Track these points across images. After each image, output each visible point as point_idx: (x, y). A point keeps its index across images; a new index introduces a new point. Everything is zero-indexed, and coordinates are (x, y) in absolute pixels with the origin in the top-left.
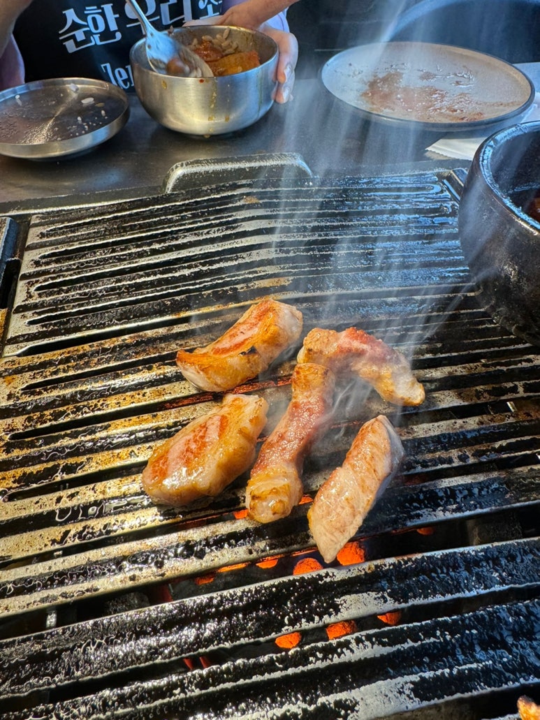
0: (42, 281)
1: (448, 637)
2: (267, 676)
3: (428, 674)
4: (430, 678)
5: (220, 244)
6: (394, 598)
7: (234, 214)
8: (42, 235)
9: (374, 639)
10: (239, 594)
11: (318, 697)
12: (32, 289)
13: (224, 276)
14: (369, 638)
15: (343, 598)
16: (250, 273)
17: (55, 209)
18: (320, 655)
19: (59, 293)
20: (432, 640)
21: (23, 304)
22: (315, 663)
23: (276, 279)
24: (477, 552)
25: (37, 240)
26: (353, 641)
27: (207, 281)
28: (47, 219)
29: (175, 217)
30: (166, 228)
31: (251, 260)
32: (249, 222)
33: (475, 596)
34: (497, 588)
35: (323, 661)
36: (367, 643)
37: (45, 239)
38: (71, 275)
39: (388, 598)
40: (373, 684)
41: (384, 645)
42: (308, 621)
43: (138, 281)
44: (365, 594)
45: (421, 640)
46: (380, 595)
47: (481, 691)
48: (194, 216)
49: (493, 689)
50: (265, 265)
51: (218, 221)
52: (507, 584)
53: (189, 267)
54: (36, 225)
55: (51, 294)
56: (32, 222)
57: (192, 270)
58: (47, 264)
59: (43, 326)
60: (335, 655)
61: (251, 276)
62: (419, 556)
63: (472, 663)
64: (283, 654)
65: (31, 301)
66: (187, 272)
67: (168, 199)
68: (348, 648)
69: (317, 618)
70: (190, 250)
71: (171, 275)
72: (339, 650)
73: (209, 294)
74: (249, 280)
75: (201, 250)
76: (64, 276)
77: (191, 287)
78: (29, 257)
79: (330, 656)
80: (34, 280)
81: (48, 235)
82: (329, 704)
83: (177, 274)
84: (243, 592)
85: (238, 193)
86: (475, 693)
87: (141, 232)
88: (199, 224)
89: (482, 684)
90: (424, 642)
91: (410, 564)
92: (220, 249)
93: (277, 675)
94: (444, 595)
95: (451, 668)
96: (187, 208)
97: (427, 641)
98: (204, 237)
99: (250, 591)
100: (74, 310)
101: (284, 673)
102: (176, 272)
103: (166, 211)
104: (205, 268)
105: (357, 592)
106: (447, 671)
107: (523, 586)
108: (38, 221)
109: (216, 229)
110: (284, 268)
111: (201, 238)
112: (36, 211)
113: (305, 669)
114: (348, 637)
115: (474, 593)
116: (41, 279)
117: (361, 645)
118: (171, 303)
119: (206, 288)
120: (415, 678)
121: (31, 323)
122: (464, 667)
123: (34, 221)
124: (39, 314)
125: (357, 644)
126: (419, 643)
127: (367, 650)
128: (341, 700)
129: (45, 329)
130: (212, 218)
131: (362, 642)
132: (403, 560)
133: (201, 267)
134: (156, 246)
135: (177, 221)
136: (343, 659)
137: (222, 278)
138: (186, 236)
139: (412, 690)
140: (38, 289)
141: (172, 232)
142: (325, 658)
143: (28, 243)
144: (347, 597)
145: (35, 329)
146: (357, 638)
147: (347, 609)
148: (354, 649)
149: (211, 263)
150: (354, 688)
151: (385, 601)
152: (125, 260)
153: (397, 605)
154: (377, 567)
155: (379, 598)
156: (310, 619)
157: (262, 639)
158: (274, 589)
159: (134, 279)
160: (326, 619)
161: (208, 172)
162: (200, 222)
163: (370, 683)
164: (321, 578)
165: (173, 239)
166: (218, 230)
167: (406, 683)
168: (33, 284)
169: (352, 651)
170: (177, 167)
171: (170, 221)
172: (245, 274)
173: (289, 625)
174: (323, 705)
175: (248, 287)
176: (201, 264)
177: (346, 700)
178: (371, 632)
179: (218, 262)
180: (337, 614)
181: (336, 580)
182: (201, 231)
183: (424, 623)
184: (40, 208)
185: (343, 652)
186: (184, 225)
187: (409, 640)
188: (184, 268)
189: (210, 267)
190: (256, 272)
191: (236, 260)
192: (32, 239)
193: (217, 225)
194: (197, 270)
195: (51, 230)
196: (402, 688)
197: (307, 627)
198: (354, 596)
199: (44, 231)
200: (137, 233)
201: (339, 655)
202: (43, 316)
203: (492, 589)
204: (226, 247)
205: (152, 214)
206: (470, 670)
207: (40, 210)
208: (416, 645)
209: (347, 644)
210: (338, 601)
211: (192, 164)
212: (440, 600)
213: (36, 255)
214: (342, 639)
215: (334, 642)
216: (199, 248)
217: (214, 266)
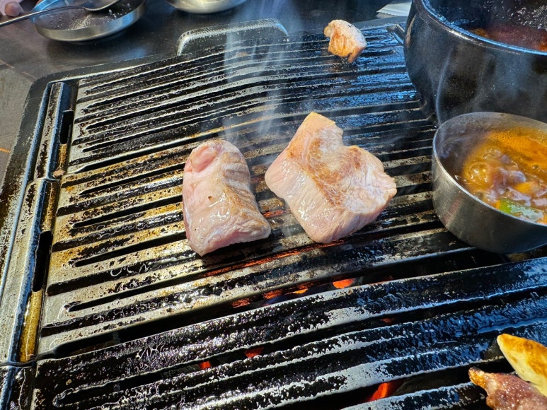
0: (91, 123)
1: (412, 335)
2: (277, 365)
3: (398, 359)
4: (399, 361)
5: (221, 86)
6: (369, 310)
7: (230, 65)
8: (88, 92)
9: (356, 338)
10: (253, 313)
11: (315, 376)
12: (84, 129)
13: (226, 107)
14: (352, 337)
15: (331, 312)
16: (245, 104)
17: (96, 74)
18: (315, 349)
19: (104, 129)
20: (400, 337)
21: (78, 139)
22: (312, 355)
23: (265, 106)
24: (430, 279)
25: (85, 96)
26: (340, 339)
27: (214, 112)
28: (91, 81)
29: (185, 71)
30: (179, 79)
31: (246, 95)
32: (243, 70)
33: (431, 308)
34: (448, 302)
35: (318, 353)
36: (351, 340)
37: (90, 95)
38: (111, 117)
39: (365, 311)
40: (357, 367)
41: (363, 341)
42: (305, 328)
43: (161, 116)
44: (347, 309)
45: (392, 337)
46: (358, 308)
47: (439, 369)
48: (200, 69)
49: (448, 366)
50: (257, 97)
51: (218, 71)
52: (456, 299)
53: (199, 104)
54: (82, 86)
55: (98, 130)
56: (80, 84)
57: (201, 106)
58: (93, 111)
59: (94, 152)
60: (327, 349)
61: (246, 106)
62: (387, 283)
63: (431, 351)
64: (288, 350)
65: (83, 137)
66: (197, 107)
67: (179, 59)
68: (336, 344)
69: (312, 326)
70: (198, 92)
71: (185, 110)
72: (330, 346)
73: (216, 120)
74: (246, 108)
75: (207, 91)
76: (106, 118)
77: (202, 117)
78: (80, 107)
79: (323, 350)
80: (85, 122)
81: (92, 92)
82: (325, 380)
83: (190, 109)
84: (255, 313)
85: (233, 50)
86: (434, 370)
87: (161, 84)
88: (204, 74)
89: (440, 364)
90: (394, 338)
91: (380, 288)
92: (221, 90)
93: (285, 364)
95: (415, 354)
96: (193, 64)
97: (396, 338)
98: (209, 82)
99: (260, 311)
100: (116, 140)
101: (290, 362)
103: (178, 68)
104: (211, 104)
105: (341, 308)
106: (412, 356)
107: (468, 300)
108: (84, 83)
109: (217, 76)
111: (206, 83)
112: (82, 77)
113: (305, 359)
114: (336, 337)
115: (430, 305)
116: (90, 121)
117: (346, 341)
118: (187, 129)
119: (212, 117)
120: (389, 361)
121: (85, 151)
122: (425, 353)
123: (81, 83)
124: (91, 144)
125: (343, 341)
126: (390, 339)
127: (351, 344)
128: (333, 377)
129: (95, 154)
130: (214, 69)
131: (347, 339)
132: (374, 285)
133: (208, 103)
134: (173, 92)
135: (187, 74)
136: (333, 351)
137: (224, 109)
138: (195, 83)
139: (387, 369)
140: (88, 128)
141: (184, 82)
142: (319, 351)
143: (78, 99)
144: (333, 311)
145: (88, 154)
146: (343, 337)
147: (334, 318)
148: (341, 344)
149: (215, 100)
150: (343, 369)
151: (363, 313)
152: (150, 103)
153: (372, 315)
154: (355, 290)
155: (358, 311)
156: (306, 327)
157: (271, 342)
158: (278, 309)
159: (158, 115)
160: (319, 326)
161: (208, 37)
162: (205, 73)
163: (354, 365)
164: (313, 300)
165: (185, 86)
166: (219, 77)
167: (382, 365)
168: (84, 125)
169: (340, 346)
170: (184, 35)
171: (182, 74)
172: (241, 104)
173: (291, 331)
174: (320, 381)
175: (244, 113)
176: (208, 101)
177: (337, 377)
178: (353, 333)
179: (220, 98)
180: (326, 322)
181: (324, 300)
182: (206, 79)
183: (393, 326)
184: (84, 74)
185: (332, 347)
186: (193, 76)
187: (382, 337)
188: (196, 104)
189: (215, 102)
190: (250, 103)
191: (234, 96)
192: (81, 94)
193: (217, 74)
194: (205, 105)
195: (94, 88)
196: (379, 367)
197: (305, 332)
198: (338, 310)
199: (89, 89)
201: (330, 349)
202: (93, 145)
203: (445, 303)
204: (226, 88)
205: (168, 71)
207: (85, 76)
208: (388, 340)
209: (335, 342)
210: (327, 314)
211: (196, 31)
212: (404, 310)
213: (84, 106)
214: (332, 339)
215: (326, 340)
216: (205, 90)
217: (218, 102)
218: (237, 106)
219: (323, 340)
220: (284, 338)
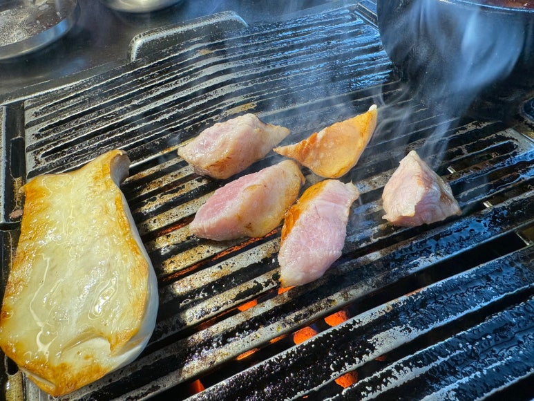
0: (46, 149)
1: (470, 347)
3: (465, 380)
4: (466, 382)
5: (189, 89)
6: (416, 327)
7: (194, 65)
8: (37, 114)
9: (411, 364)
10: (284, 357)
12: (39, 157)
13: (198, 113)
14: (406, 363)
15: (374, 338)
16: (219, 106)
17: (42, 93)
18: (369, 389)
19: (62, 155)
20: (458, 352)
21: (34, 169)
22: (367, 396)
23: (243, 106)
24: (469, 275)
25: (33, 119)
26: (393, 370)
27: (186, 120)
28: (38, 101)
29: (144, 77)
30: (140, 87)
31: (218, 96)
32: (208, 68)
33: (480, 310)
34: (495, 299)
35: (373, 392)
36: (406, 368)
37: (40, 117)
38: (69, 139)
39: (412, 328)
41: (420, 366)
42: (350, 364)
43: (127, 131)
44: (391, 330)
45: (449, 354)
46: (404, 327)
47: (511, 382)
48: (161, 73)
49: (520, 377)
50: (232, 97)
51: (182, 73)
52: (502, 294)
53: (168, 112)
54: (29, 108)
55: (56, 157)
56: (26, 106)
57: (171, 114)
58: (46, 135)
60: (383, 385)
61: (221, 108)
62: (425, 289)
63: (496, 362)
64: (338, 395)
65: (40, 166)
66: (166, 116)
67: (134, 65)
68: (391, 376)
69: (357, 359)
70: (164, 99)
71: (154, 121)
72: (384, 380)
73: (191, 128)
74: (221, 111)
75: (174, 97)
76: (63, 141)
77: (174, 127)
78: (30, 133)
79: (378, 387)
80: (39, 149)
81: (42, 112)
83: (159, 120)
84: (287, 355)
85: (193, 48)
86: (507, 385)
87: (120, 95)
88: (167, 79)
89: (510, 376)
90: (452, 355)
91: (419, 297)
92: (189, 93)
94: (455, 315)
95: (480, 370)
96: (152, 68)
97: (454, 354)
98: (174, 87)
99: (293, 352)
102: (158, 118)
103: (135, 75)
104: (181, 110)
105: (385, 330)
106: (478, 373)
107: (514, 292)
108: (30, 104)
109: (182, 79)
110: (247, 97)
111: (171, 88)
112: (26, 98)
114: (389, 368)
115: (478, 307)
116: (44, 147)
117: (401, 371)
118: (160, 142)
119: (186, 125)
120: (455, 385)
122: (490, 367)
123: (27, 104)
125: (398, 371)
126: (448, 357)
127: (408, 374)
130: (176, 72)
131: (402, 368)
132: (413, 295)
133: (177, 110)
134: (136, 102)
135: (147, 80)
136: (390, 386)
137: (197, 115)
138: (158, 90)
139: (456, 396)
140: (43, 156)
141: (146, 89)
142: (374, 390)
143: (26, 123)
144: (377, 336)
146: (396, 366)
147: (380, 345)
148: (397, 376)
149: (185, 105)
151: (410, 331)
152: (112, 118)
153: (421, 332)
154: (393, 305)
155: (403, 330)
156: (352, 362)
157: (315, 389)
158: (313, 346)
159: (124, 130)
160: (366, 358)
161: (163, 38)
162: (167, 76)
164: (350, 326)
165: (147, 94)
166: (184, 79)
167: (449, 392)
168: (39, 153)
169: (396, 378)
170: (136, 39)
171: (142, 81)
172: (216, 107)
173: (335, 371)
175: (221, 116)
176: (177, 108)
178: (407, 358)
179: (191, 103)
180: (373, 352)
181: (363, 324)
182: (170, 83)
183: (446, 340)
184: (28, 95)
185: (388, 381)
186: (155, 81)
187: (439, 357)
188: (164, 113)
189: (185, 109)
190: (224, 104)
191: (205, 98)
192: (29, 117)
193: (181, 76)
194: (174, 113)
195: (43, 109)
196: (447, 396)
197: (351, 369)
198: (383, 334)
199: (38, 111)
200: (116, 96)
201: (386, 385)
203: (492, 301)
204: (194, 91)
206: (497, 368)
207: (30, 96)
208: (446, 359)
209: (389, 373)
210: (370, 341)
211: (148, 33)
212: (453, 319)
213: (35, 130)
214: (384, 371)
215: (378, 374)
216: (171, 96)
217: (189, 107)
218: (211, 110)
219: (374, 375)
220: (329, 381)
